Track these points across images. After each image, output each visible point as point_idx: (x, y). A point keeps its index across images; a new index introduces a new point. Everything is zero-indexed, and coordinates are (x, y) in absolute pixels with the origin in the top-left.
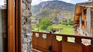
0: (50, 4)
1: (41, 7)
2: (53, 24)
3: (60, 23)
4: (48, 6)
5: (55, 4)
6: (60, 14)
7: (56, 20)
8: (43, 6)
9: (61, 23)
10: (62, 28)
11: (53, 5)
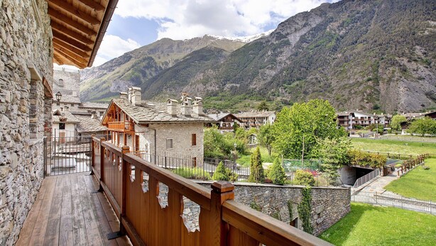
0: (331, 20)
1: (288, 43)
2: (356, 127)
3: (404, 124)
4: (320, 34)
5: (364, 15)
6: (404, 70)
7: (376, 108)
8: (294, 39)
9: (414, 125)
10: (416, 153)
11: (354, 21)
